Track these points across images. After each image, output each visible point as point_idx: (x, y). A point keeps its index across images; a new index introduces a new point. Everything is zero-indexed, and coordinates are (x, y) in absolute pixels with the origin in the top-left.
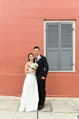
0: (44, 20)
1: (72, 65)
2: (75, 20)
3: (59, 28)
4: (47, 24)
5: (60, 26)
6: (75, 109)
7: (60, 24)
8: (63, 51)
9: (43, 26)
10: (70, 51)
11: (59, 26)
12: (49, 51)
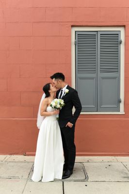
0: (72, 26)
1: (120, 102)
2: (124, 26)
3: (96, 39)
4: (77, 33)
5: (99, 36)
6: (125, 176)
7: (99, 33)
8: (103, 78)
9: (70, 36)
10: (115, 78)
11: (96, 36)
12: (81, 78)
